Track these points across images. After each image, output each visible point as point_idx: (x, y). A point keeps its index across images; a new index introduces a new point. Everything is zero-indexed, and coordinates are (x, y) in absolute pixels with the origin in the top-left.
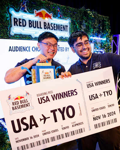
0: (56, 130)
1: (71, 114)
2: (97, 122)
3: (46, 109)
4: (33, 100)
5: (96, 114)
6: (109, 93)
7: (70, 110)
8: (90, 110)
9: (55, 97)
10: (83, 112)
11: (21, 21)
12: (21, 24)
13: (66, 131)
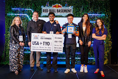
0: (43, 48)
1: (48, 44)
2: (55, 49)
3: (42, 41)
4: (39, 38)
5: (56, 47)
6: (61, 42)
7: (48, 43)
8: (54, 45)
9: (45, 39)
10: (52, 45)
11: (46, 10)
12: (46, 11)
13: (46, 49)
